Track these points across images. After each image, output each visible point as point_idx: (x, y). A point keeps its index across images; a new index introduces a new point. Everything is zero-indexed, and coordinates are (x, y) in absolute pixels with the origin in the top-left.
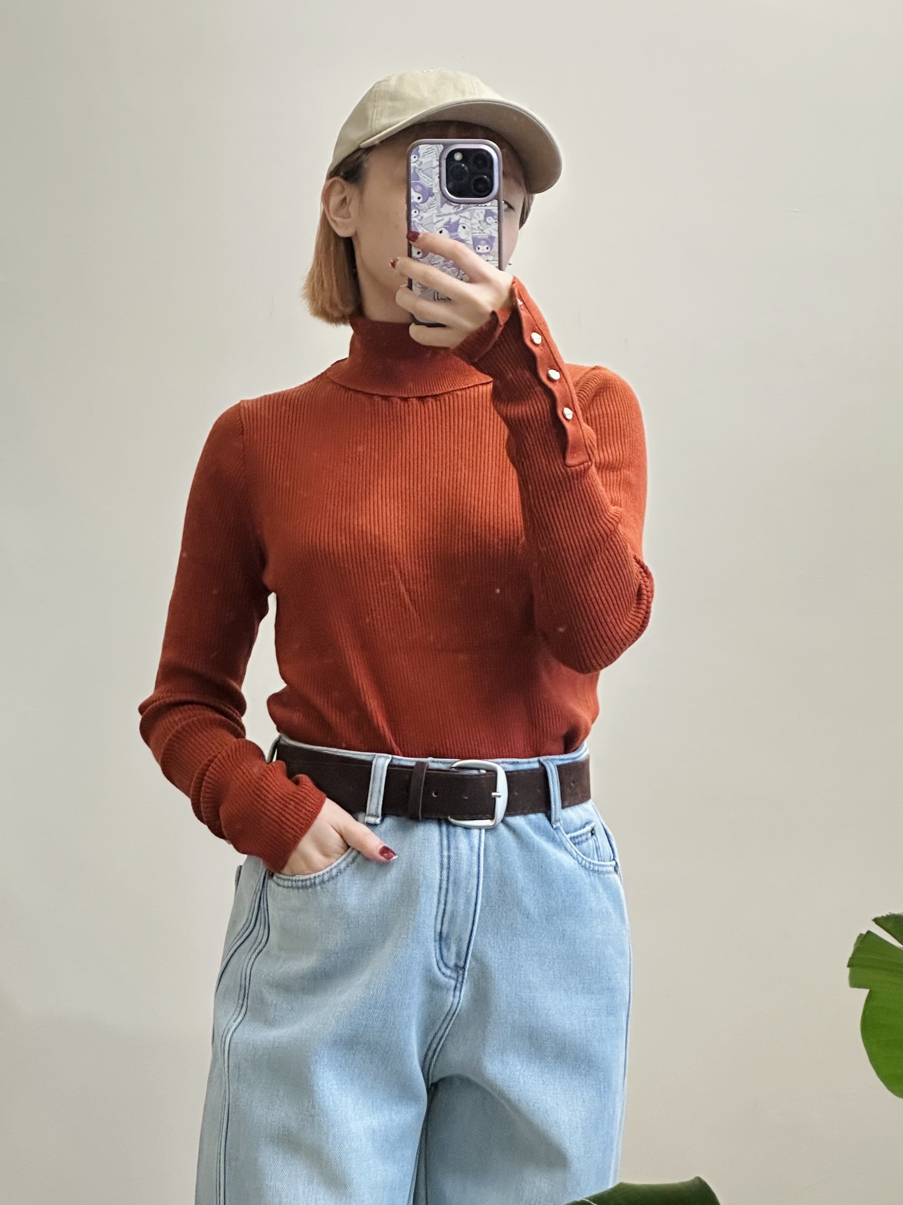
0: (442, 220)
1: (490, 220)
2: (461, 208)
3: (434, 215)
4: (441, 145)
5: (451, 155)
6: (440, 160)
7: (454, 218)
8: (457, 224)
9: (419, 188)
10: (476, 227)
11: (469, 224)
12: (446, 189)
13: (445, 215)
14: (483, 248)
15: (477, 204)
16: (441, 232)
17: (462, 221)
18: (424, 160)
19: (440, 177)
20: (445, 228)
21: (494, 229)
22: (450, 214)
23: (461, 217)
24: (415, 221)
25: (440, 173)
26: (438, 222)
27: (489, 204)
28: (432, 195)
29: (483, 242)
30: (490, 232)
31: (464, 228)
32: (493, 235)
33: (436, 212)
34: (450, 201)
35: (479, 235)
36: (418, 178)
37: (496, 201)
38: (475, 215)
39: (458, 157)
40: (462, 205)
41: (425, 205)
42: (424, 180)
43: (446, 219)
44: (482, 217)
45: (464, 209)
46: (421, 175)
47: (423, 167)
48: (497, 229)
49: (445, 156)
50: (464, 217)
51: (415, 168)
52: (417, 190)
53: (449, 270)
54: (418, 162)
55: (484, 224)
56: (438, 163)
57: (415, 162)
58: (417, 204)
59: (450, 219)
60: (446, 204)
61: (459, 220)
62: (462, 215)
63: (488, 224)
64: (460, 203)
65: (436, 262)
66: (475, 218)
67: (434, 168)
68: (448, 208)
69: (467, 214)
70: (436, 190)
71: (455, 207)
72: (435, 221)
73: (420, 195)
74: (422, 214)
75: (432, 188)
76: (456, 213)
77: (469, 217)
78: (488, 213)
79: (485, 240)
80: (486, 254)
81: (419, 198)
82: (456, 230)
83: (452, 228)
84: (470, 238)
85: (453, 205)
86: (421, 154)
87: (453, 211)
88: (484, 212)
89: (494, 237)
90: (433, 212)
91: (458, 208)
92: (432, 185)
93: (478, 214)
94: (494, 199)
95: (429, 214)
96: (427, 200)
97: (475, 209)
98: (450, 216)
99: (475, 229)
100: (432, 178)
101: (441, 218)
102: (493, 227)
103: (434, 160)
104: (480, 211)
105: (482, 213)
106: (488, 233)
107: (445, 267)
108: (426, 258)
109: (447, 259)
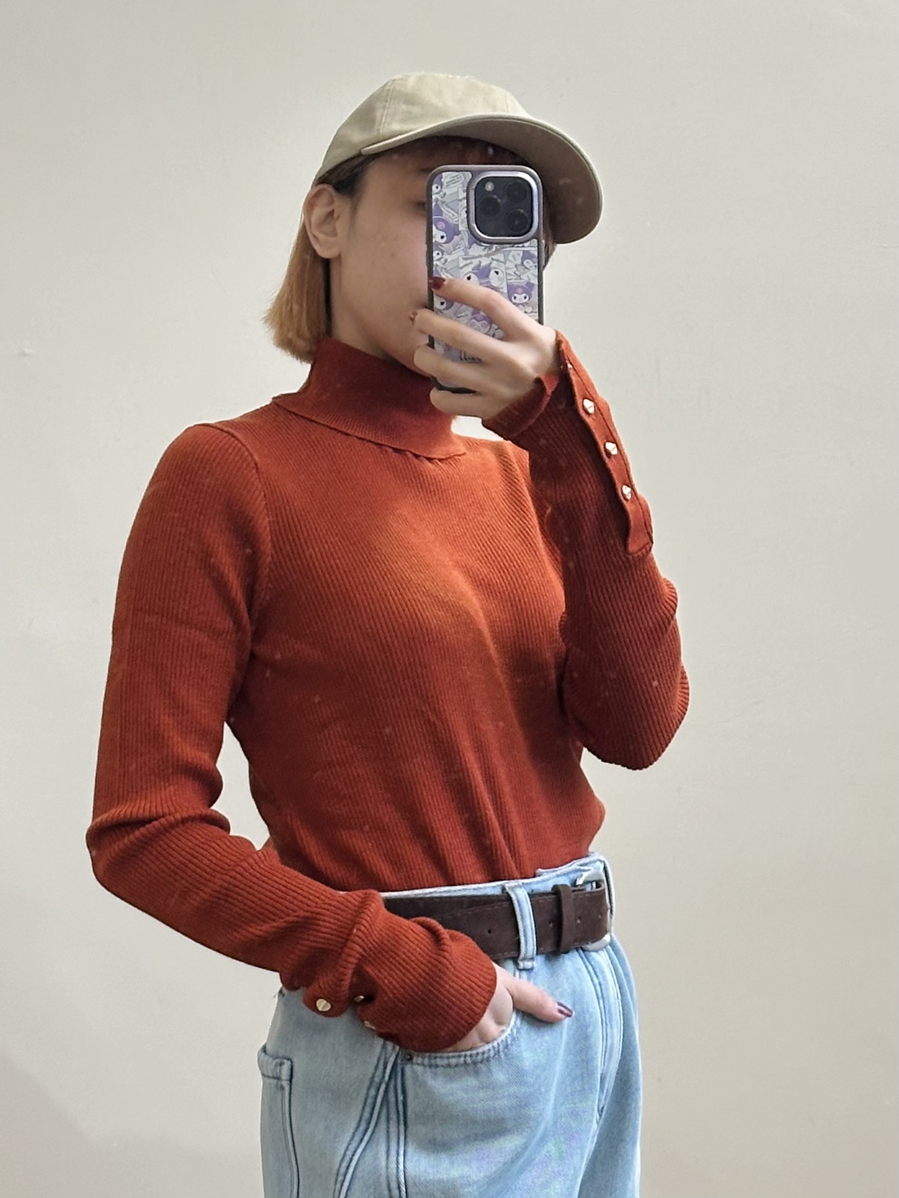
0: (471, 263)
1: (529, 263)
2: (494, 249)
3: (461, 259)
4: (469, 173)
5: (482, 184)
6: (467, 191)
7: (485, 262)
8: (488, 268)
9: (442, 225)
10: (511, 272)
11: (503, 269)
12: (475, 226)
13: (473, 257)
15: (512, 244)
16: (469, 278)
17: (494, 264)
18: (448, 191)
19: (468, 212)
20: (474, 273)
22: (480, 256)
23: (492, 259)
24: (437, 265)
25: (467, 206)
26: (465, 266)
27: (526, 244)
28: (458, 233)
29: (520, 290)
30: (529, 279)
31: (497, 273)
32: (532, 281)
33: (462, 253)
34: (479, 241)
35: (514, 281)
36: (441, 213)
37: (535, 241)
38: (510, 257)
39: (489, 187)
40: (495, 246)
41: (450, 245)
42: (448, 214)
43: (475, 262)
44: (519, 261)
45: (497, 250)
46: (444, 209)
47: (446, 199)
48: (537, 276)
49: (474, 186)
50: (497, 260)
51: (437, 200)
52: (440, 227)
54: (441, 193)
55: (521, 269)
56: (465, 195)
57: (437, 193)
58: (440, 244)
59: (480, 263)
60: (475, 245)
61: (490, 263)
62: (494, 257)
63: (526, 268)
64: (491, 243)
65: (463, 314)
66: (511, 262)
67: (460, 200)
68: (476, 250)
69: (500, 256)
70: (463, 227)
71: (486, 247)
72: (461, 265)
73: (444, 234)
74: (446, 256)
75: (458, 225)
76: (487, 256)
77: (502, 259)
78: (527, 255)
79: (522, 287)
80: (523, 304)
81: (442, 237)
82: (487, 276)
83: (483, 273)
84: (505, 285)
85: (481, 245)
86: (445, 184)
87: (483, 253)
88: (521, 255)
89: (533, 285)
90: (458, 254)
91: (490, 249)
92: (458, 221)
93: (514, 257)
94: (533, 237)
95: (454, 256)
96: (452, 239)
97: (510, 251)
98: (480, 259)
99: (510, 274)
100: (457, 213)
101: (468, 261)
102: (532, 271)
103: (461, 190)
104: (516, 253)
105: (519, 255)
106: (527, 279)
107: (474, 321)
108: (450, 310)
109: (476, 310)
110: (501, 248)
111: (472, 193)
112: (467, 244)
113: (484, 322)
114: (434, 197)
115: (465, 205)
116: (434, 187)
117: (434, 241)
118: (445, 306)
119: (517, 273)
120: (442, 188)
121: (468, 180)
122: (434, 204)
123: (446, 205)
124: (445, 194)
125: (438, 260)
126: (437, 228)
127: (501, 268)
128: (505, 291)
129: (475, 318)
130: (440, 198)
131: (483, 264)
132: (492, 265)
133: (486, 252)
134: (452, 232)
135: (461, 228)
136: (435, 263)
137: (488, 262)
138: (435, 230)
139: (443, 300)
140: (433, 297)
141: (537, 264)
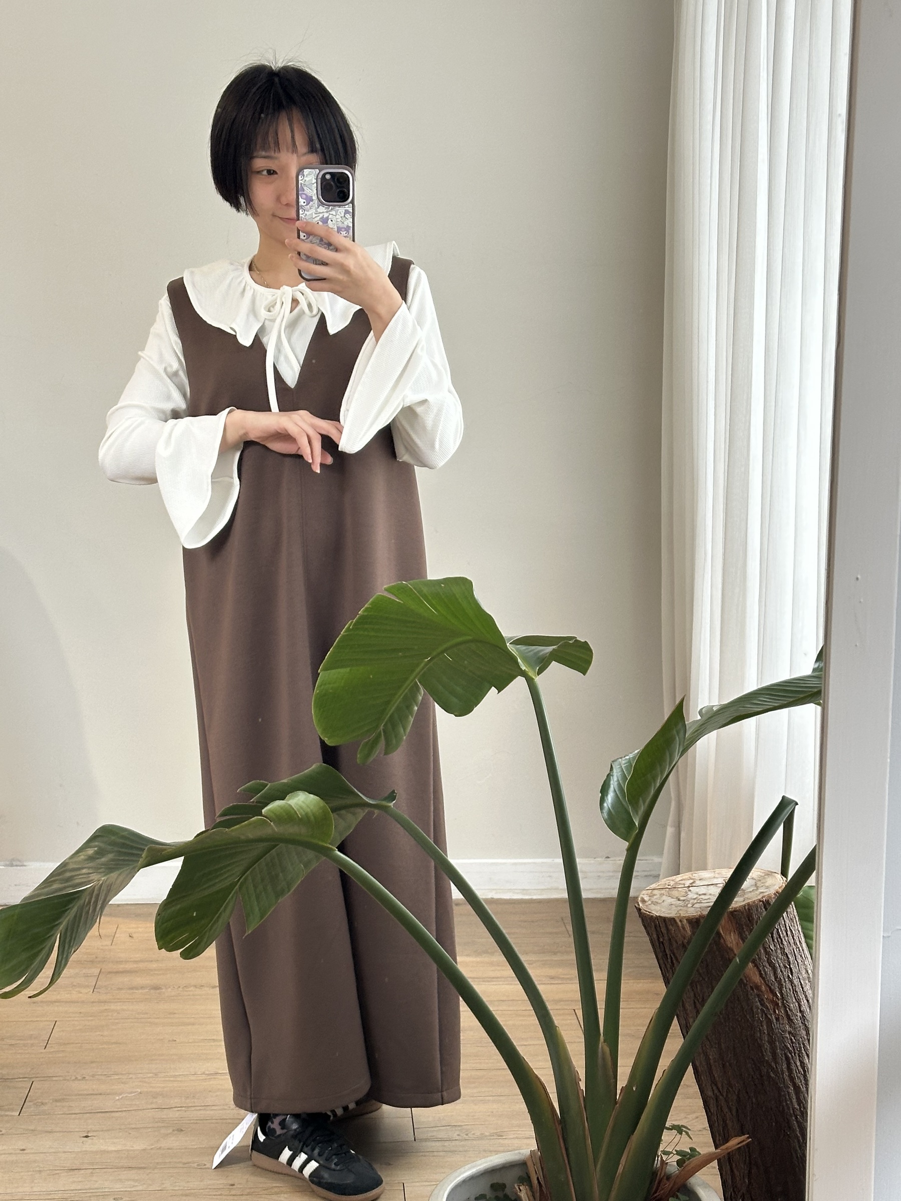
0: (319, 216)
1: (348, 216)
2: (330, 209)
3: (313, 213)
4: (318, 170)
5: (324, 175)
6: (317, 179)
7: (326, 215)
8: (327, 218)
9: (304, 196)
10: (339, 220)
11: (335, 219)
12: (321, 197)
13: (320, 213)
14: (344, 233)
15: (340, 206)
16: (318, 223)
17: (330, 216)
18: (307, 179)
19: (317, 190)
20: (321, 221)
21: (350, 222)
22: (323, 212)
23: (330, 214)
24: (302, 217)
25: (317, 187)
26: (316, 217)
27: (347, 206)
28: (312, 200)
29: (343, 230)
30: (348, 223)
31: (332, 221)
32: (349, 225)
33: (315, 211)
34: (323, 204)
35: (340, 225)
36: (304, 190)
37: (351, 205)
38: (339, 213)
39: (328, 177)
40: (331, 207)
41: (308, 206)
42: (307, 191)
43: (321, 215)
44: (343, 215)
45: (332, 209)
46: (305, 188)
47: (306, 183)
48: (352, 221)
49: (320, 176)
50: (332, 214)
51: (301, 184)
52: (303, 197)
53: (323, 246)
54: (304, 180)
55: (344, 218)
56: (316, 181)
57: (302, 180)
58: (303, 206)
59: (323, 215)
60: (321, 207)
61: (328, 216)
62: (331, 213)
63: (346, 218)
64: (329, 206)
66: (338, 215)
67: (314, 184)
68: (322, 209)
69: (334, 213)
70: (315, 198)
71: (326, 208)
72: (314, 217)
73: (305, 201)
74: (306, 212)
75: (312, 197)
76: (327, 212)
77: (334, 214)
78: (347, 212)
79: (344, 228)
80: (345, 237)
81: (304, 202)
82: (327, 222)
83: (325, 221)
84: (336, 227)
85: (324, 207)
86: (305, 175)
88: (344, 211)
89: (350, 227)
90: (313, 211)
91: (329, 208)
92: (312, 194)
93: (340, 213)
94: (350, 202)
95: (310, 212)
96: (309, 203)
97: (338, 210)
98: (323, 214)
99: (338, 222)
100: (312, 190)
101: (317, 215)
102: (349, 220)
103: (313, 179)
104: (341, 210)
105: (343, 212)
106: (347, 224)
107: (320, 245)
108: (308, 239)
109: (321, 240)
110: (334, 208)
111: (319, 180)
112: (317, 206)
113: (326, 246)
114: (300, 182)
116: (300, 177)
117: (300, 204)
119: (342, 221)
120: (304, 177)
121: (317, 174)
122: (300, 185)
123: (306, 186)
127: (334, 219)
128: (336, 230)
129: (321, 244)
130: (303, 183)
131: (324, 217)
132: (329, 217)
133: (326, 210)
134: (309, 200)
135: (314, 198)
136: (300, 215)
138: (301, 200)
139: (305, 235)
140: (299, 233)
141: (351, 216)
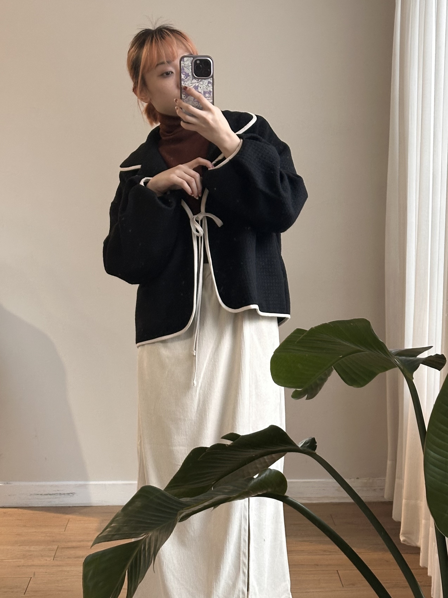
3: (190, 84)
4: (192, 58)
5: (196, 61)
11: (202, 87)
12: (194, 74)
14: (207, 95)
15: (205, 79)
17: (200, 85)
19: (192, 70)
22: (195, 83)
27: (209, 79)
28: (189, 76)
32: (211, 90)
34: (195, 78)
35: (206, 90)
41: (187, 79)
43: (194, 85)
45: (200, 81)
46: (185, 69)
56: (191, 64)
58: (184, 79)
62: (200, 83)
63: (209, 86)
64: (199, 79)
65: (190, 100)
74: (185, 83)
75: (189, 74)
77: (202, 84)
78: (209, 83)
79: (208, 92)
80: (208, 97)
81: (184, 77)
84: (203, 92)
85: (196, 80)
87: (197, 82)
92: (189, 72)
93: (205, 83)
94: (211, 77)
95: (188, 83)
96: (187, 77)
97: (204, 81)
99: (204, 88)
100: (189, 70)
101: (192, 84)
102: (211, 87)
105: (207, 82)
106: (209, 90)
107: (194, 102)
108: (187, 99)
110: (202, 80)
111: (193, 64)
112: (192, 79)
115: (191, 67)
118: (185, 98)
119: (207, 88)
120: (184, 62)
121: (192, 60)
123: (186, 67)
124: (185, 64)
125: (183, 84)
126: (183, 74)
130: (183, 65)
131: (196, 85)
134: (187, 75)
137: (198, 85)
140: (181, 95)
141: (212, 85)
